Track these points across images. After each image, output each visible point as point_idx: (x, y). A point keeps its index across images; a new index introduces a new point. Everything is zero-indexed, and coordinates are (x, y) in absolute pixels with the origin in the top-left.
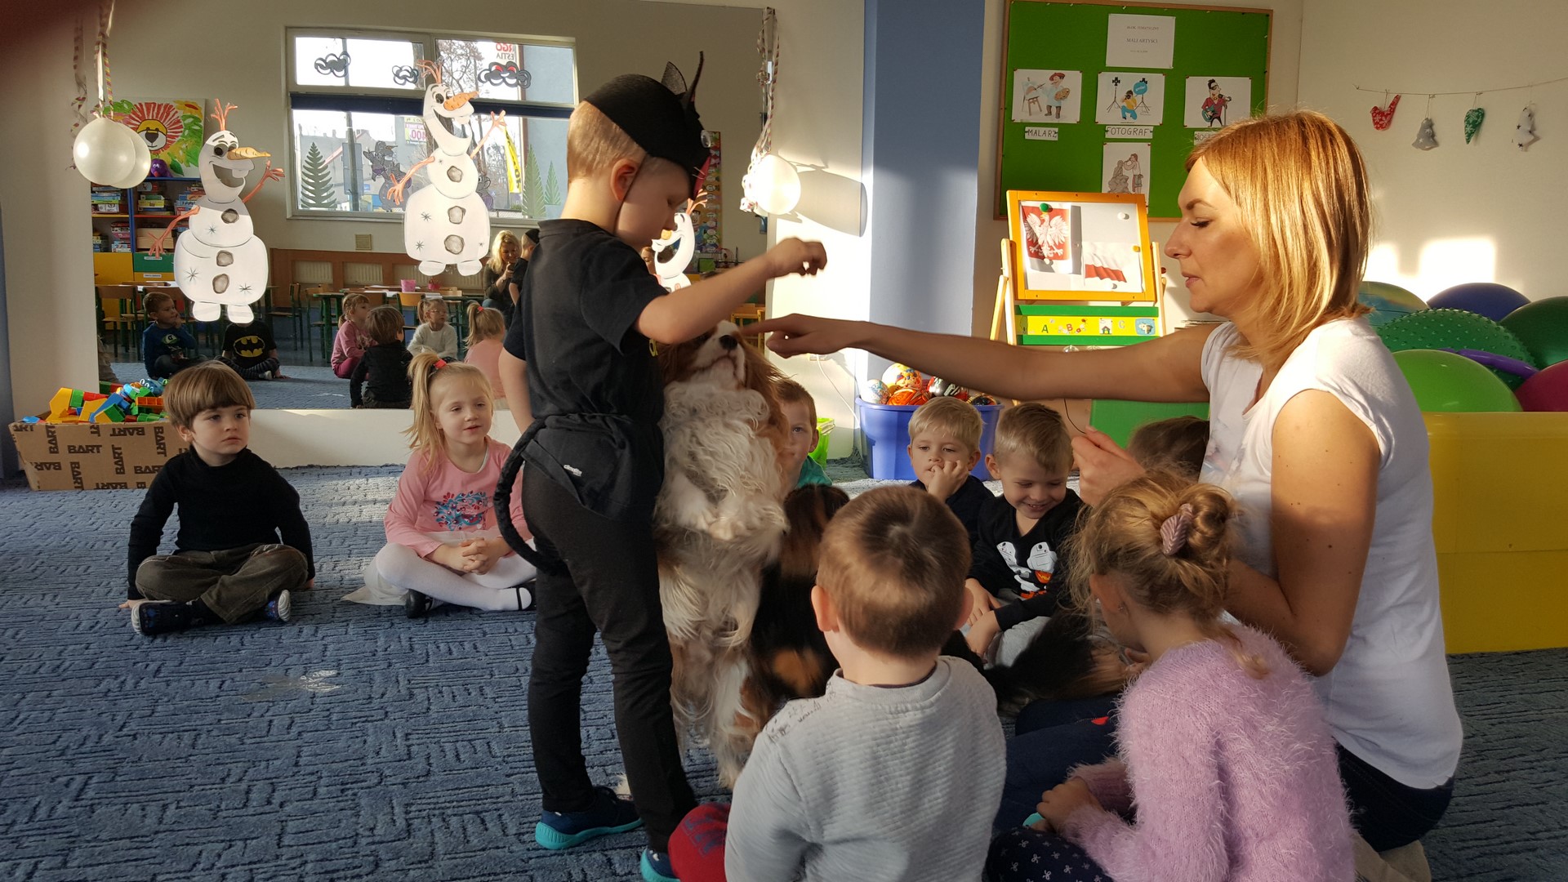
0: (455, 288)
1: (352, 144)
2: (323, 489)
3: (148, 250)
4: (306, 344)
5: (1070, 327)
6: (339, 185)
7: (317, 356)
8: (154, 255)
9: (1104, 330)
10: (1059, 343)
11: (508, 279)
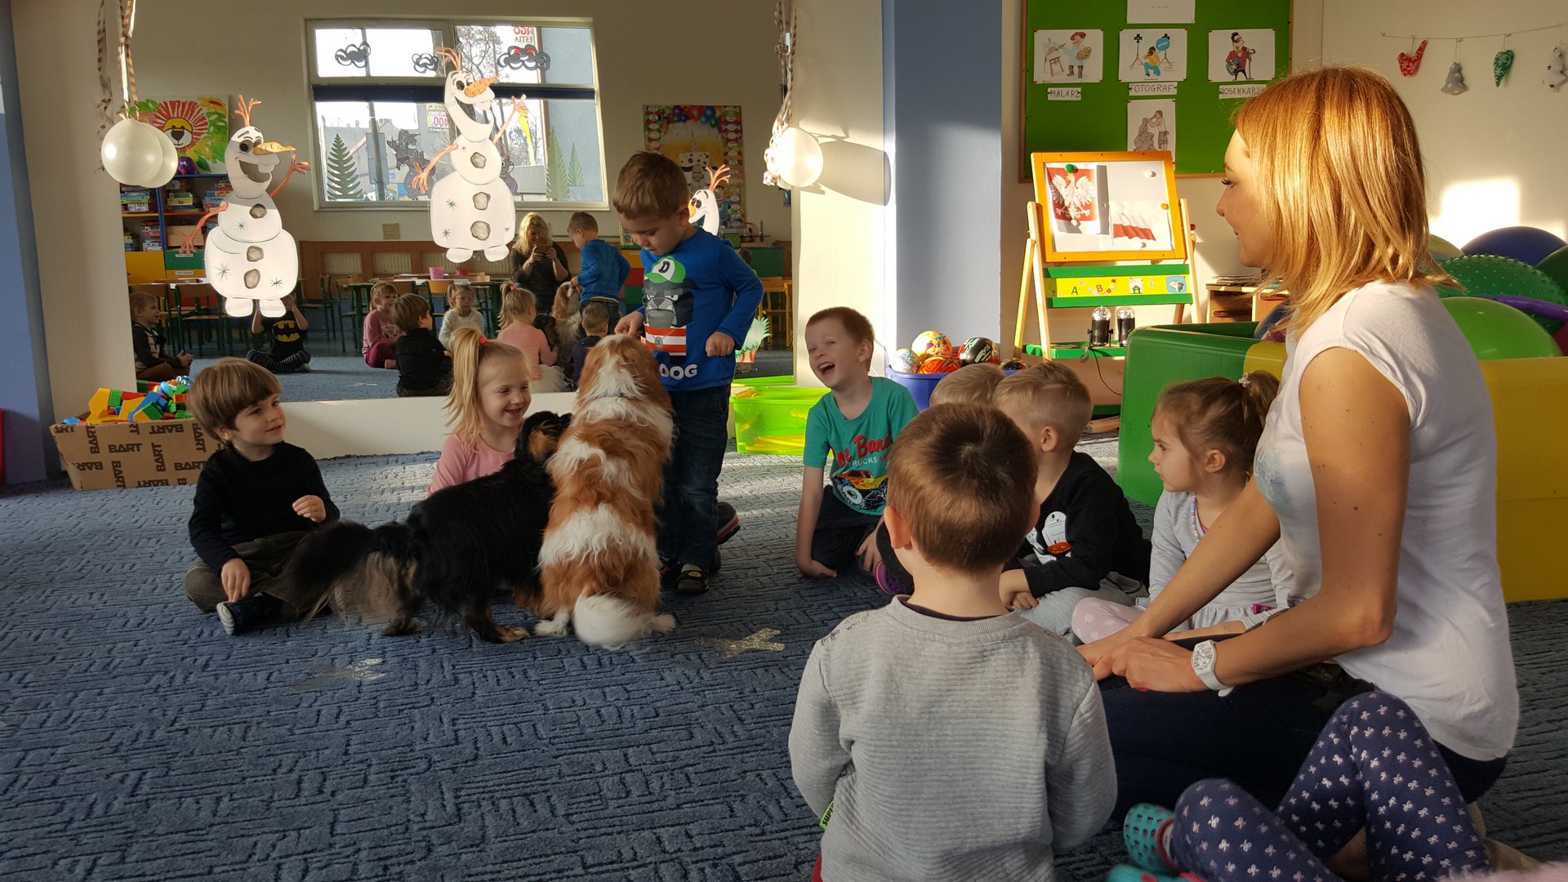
0: (483, 274)
1: (375, 133)
2: (361, 478)
3: (179, 247)
4: (338, 335)
5: (1099, 288)
6: (364, 176)
7: (350, 346)
8: (185, 252)
9: (1134, 289)
10: (1089, 304)
11: (535, 264)
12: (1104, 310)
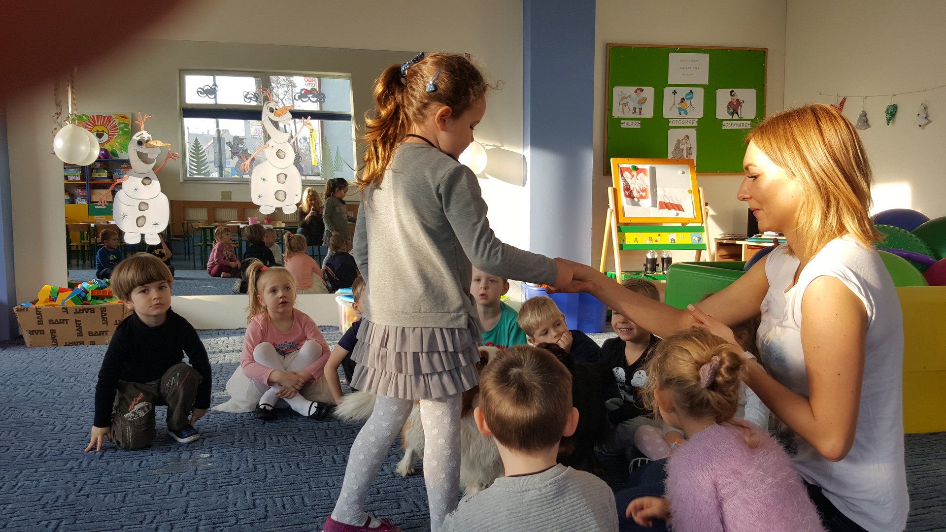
0: (280, 222)
1: (219, 139)
3: (98, 202)
4: (191, 257)
5: (651, 239)
6: (211, 162)
7: (198, 264)
8: (101, 205)
9: (671, 240)
10: (645, 248)
11: (312, 217)
12: (653, 252)
